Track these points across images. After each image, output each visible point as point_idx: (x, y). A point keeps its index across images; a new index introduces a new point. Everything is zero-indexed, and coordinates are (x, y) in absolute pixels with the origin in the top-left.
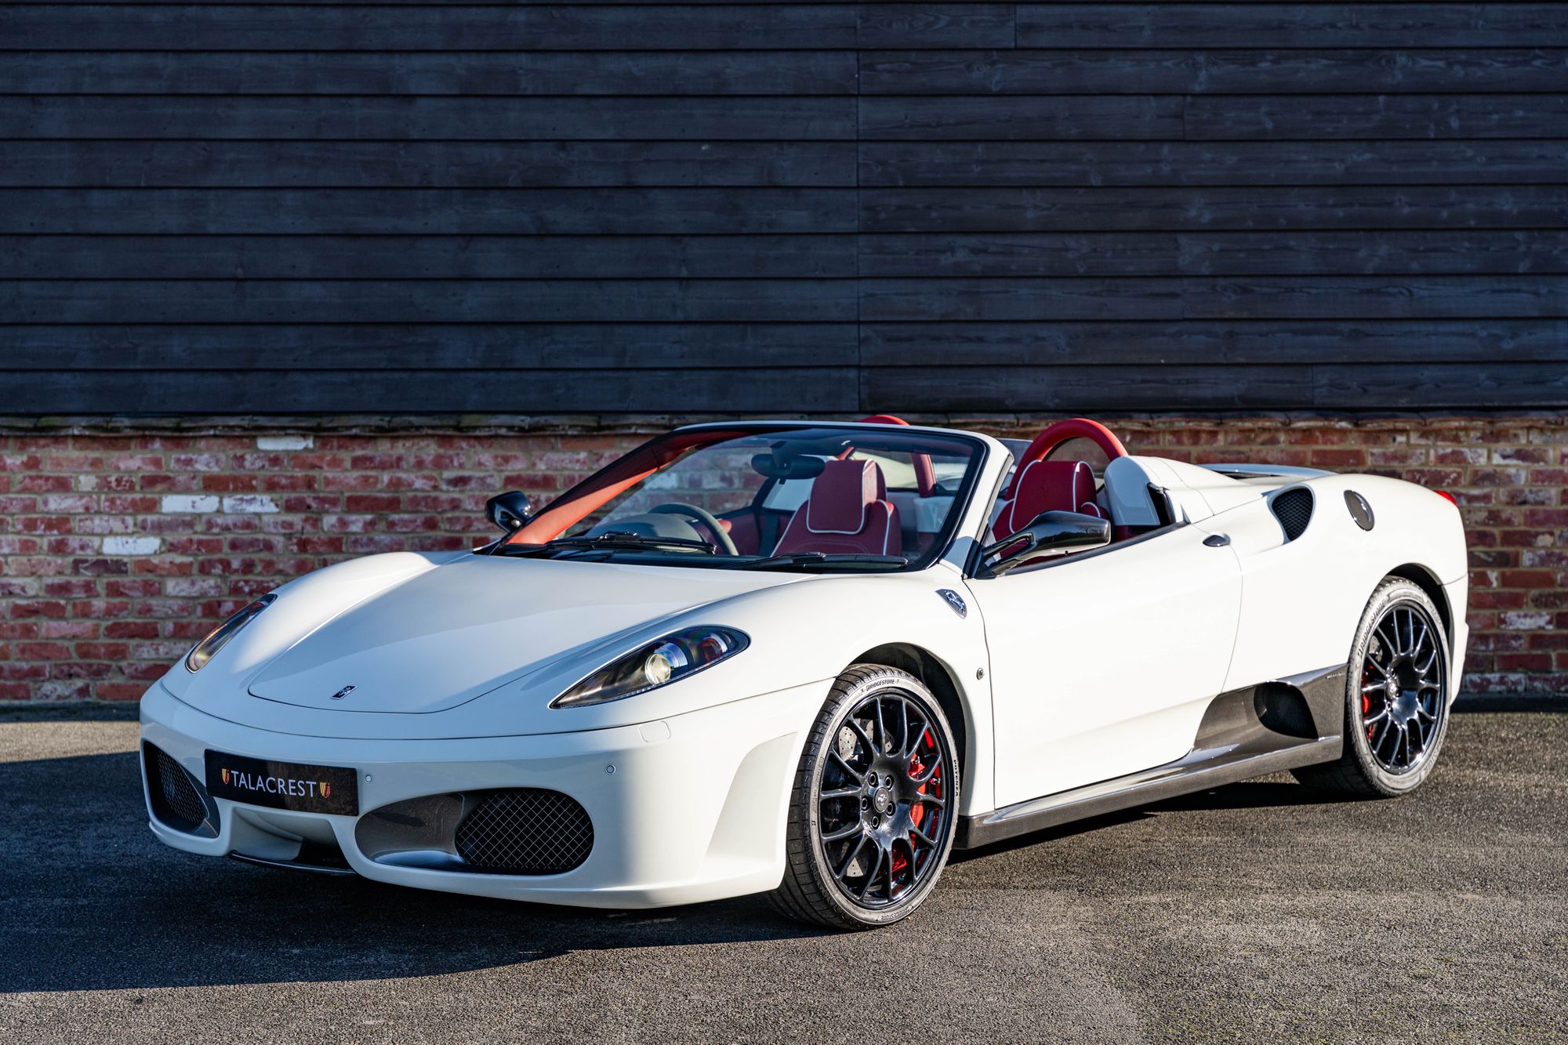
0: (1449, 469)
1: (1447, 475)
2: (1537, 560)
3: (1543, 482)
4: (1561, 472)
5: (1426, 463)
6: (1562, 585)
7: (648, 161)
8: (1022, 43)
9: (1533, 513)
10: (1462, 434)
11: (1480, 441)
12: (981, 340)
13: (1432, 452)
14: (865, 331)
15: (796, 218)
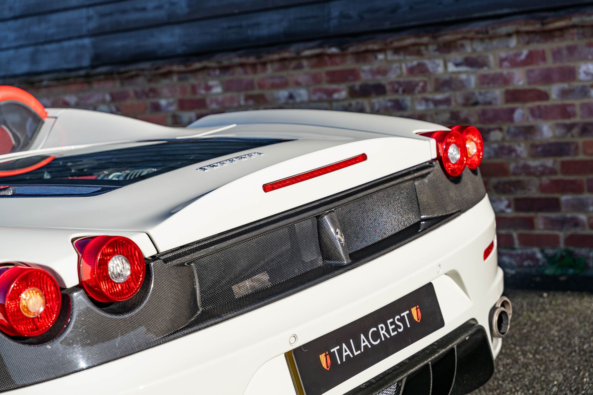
0: (417, 79)
1: (417, 84)
2: (492, 153)
3: (488, 84)
4: (501, 74)
5: (401, 75)
6: (515, 174)
9: (484, 113)
10: (423, 48)
11: (437, 53)
13: (404, 66)
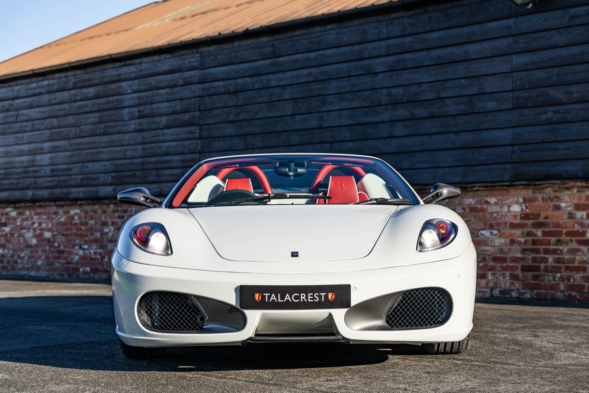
7: (445, 88)
8: (570, 24)
12: (556, 149)
14: (515, 148)
15: (492, 105)
